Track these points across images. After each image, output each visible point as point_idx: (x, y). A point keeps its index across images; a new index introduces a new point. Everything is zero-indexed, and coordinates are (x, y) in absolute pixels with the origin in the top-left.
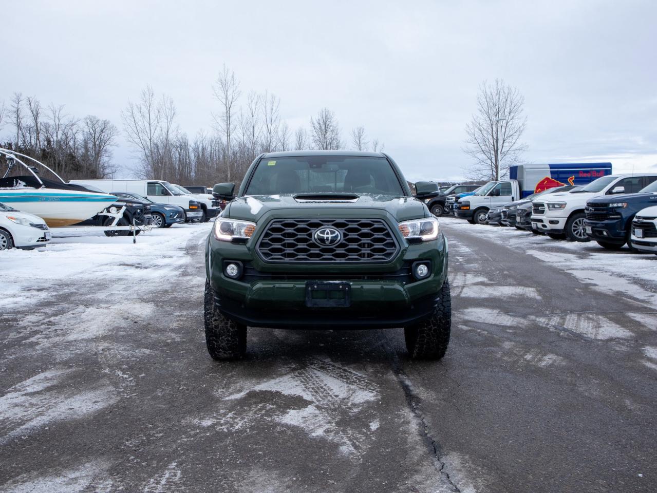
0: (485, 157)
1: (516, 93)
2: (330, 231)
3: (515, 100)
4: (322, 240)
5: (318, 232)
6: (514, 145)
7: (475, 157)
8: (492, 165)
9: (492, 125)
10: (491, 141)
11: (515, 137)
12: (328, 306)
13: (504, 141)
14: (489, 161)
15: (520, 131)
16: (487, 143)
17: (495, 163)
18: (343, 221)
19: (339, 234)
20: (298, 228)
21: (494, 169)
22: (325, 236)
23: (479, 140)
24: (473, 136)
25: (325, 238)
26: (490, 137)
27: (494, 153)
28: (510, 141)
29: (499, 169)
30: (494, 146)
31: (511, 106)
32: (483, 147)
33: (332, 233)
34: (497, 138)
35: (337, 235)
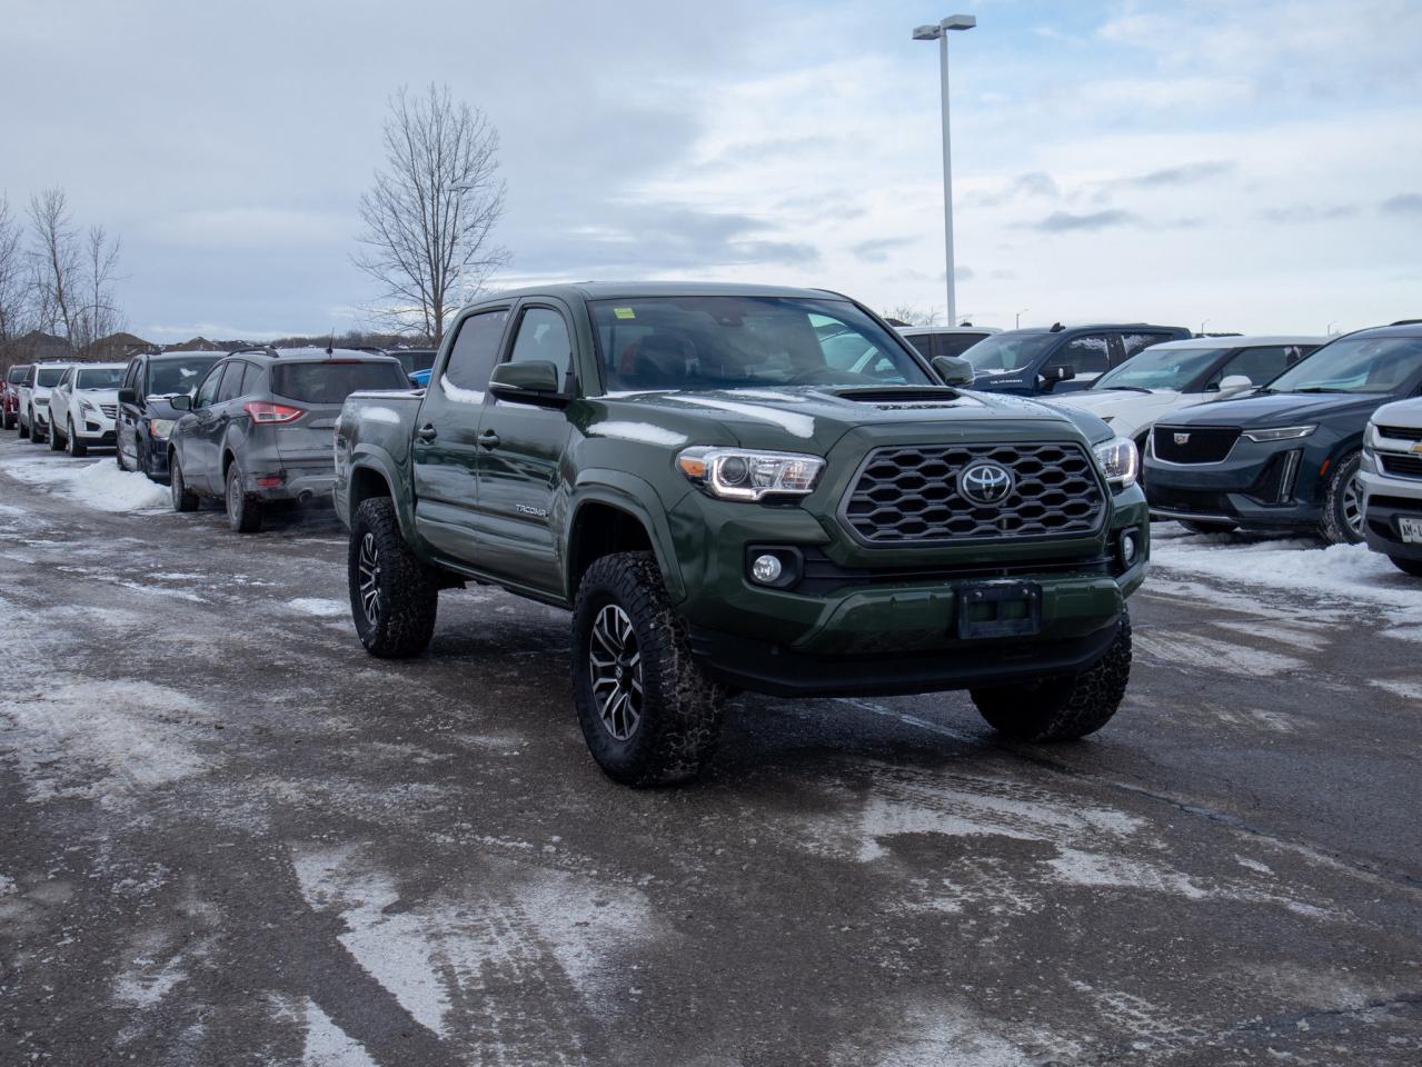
2: (992, 470)
4: (977, 492)
5: (969, 475)
12: (998, 636)
18: (1009, 448)
19: (1005, 476)
20: (927, 467)
22: (983, 482)
25: (984, 486)
33: (996, 474)
35: (1005, 479)
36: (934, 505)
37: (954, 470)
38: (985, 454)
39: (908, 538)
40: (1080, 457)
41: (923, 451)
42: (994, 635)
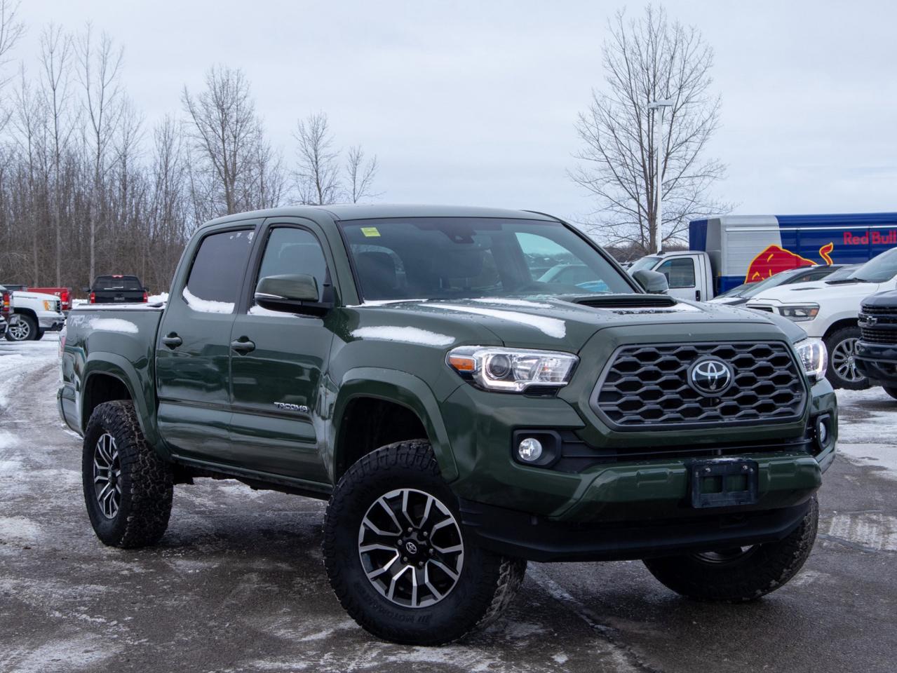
0: (623, 193)
1: (695, 41)
2: (715, 365)
3: (692, 58)
4: (704, 383)
5: (697, 369)
6: (693, 164)
7: (600, 193)
8: (639, 213)
9: (638, 116)
10: (638, 155)
11: (693, 146)
12: (724, 505)
13: (668, 154)
14: (633, 202)
15: (703, 132)
16: (629, 161)
17: (646, 208)
21: (646, 223)
22: (709, 375)
23: (608, 153)
24: (595, 143)
25: (709, 378)
26: (635, 146)
27: (644, 184)
28: (681, 154)
29: (658, 221)
30: (644, 166)
31: (682, 71)
32: (619, 170)
33: (719, 369)
34: (651, 147)
35: (726, 372)
36: (669, 395)
37: (685, 365)
38: (708, 351)
39: (648, 423)
40: (784, 354)
41: (659, 349)
42: (719, 504)
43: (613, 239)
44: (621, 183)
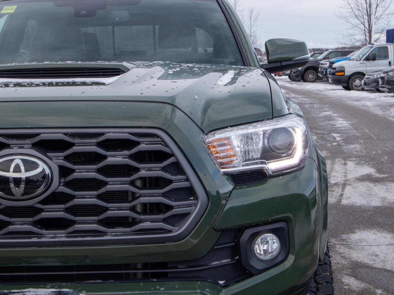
0: (357, 22)
6: (388, 9)
7: (348, 22)
8: (365, 30)
10: (365, 6)
13: (377, 5)
14: (362, 26)
16: (361, 9)
17: (368, 29)
21: (367, 34)
23: (352, 6)
26: (363, 2)
27: (367, 18)
28: (383, 5)
29: (373, 33)
30: (367, 11)
32: (357, 13)
34: (370, 2)
43: (353, 41)
44: (357, 18)
